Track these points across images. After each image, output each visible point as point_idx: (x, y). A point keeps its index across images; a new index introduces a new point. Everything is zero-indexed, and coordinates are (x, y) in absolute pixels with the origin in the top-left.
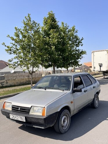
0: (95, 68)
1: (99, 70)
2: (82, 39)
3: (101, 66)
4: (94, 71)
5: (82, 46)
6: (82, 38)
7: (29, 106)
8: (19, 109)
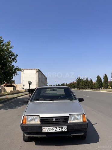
0: (24, 86)
1: (29, 88)
2: (16, 56)
3: (30, 83)
4: (23, 89)
5: (16, 62)
6: (17, 54)
7: (67, 115)
8: (54, 120)
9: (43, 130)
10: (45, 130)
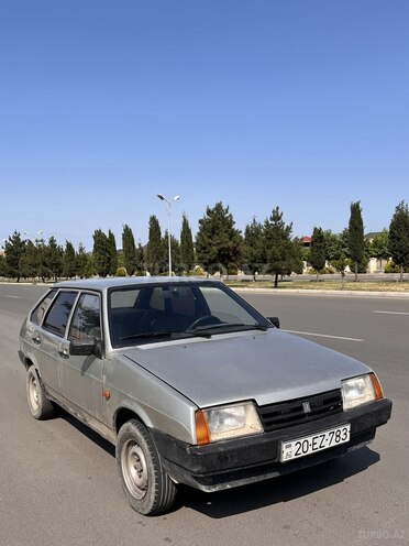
8: (307, 408)
9: (284, 455)
10: (290, 451)
